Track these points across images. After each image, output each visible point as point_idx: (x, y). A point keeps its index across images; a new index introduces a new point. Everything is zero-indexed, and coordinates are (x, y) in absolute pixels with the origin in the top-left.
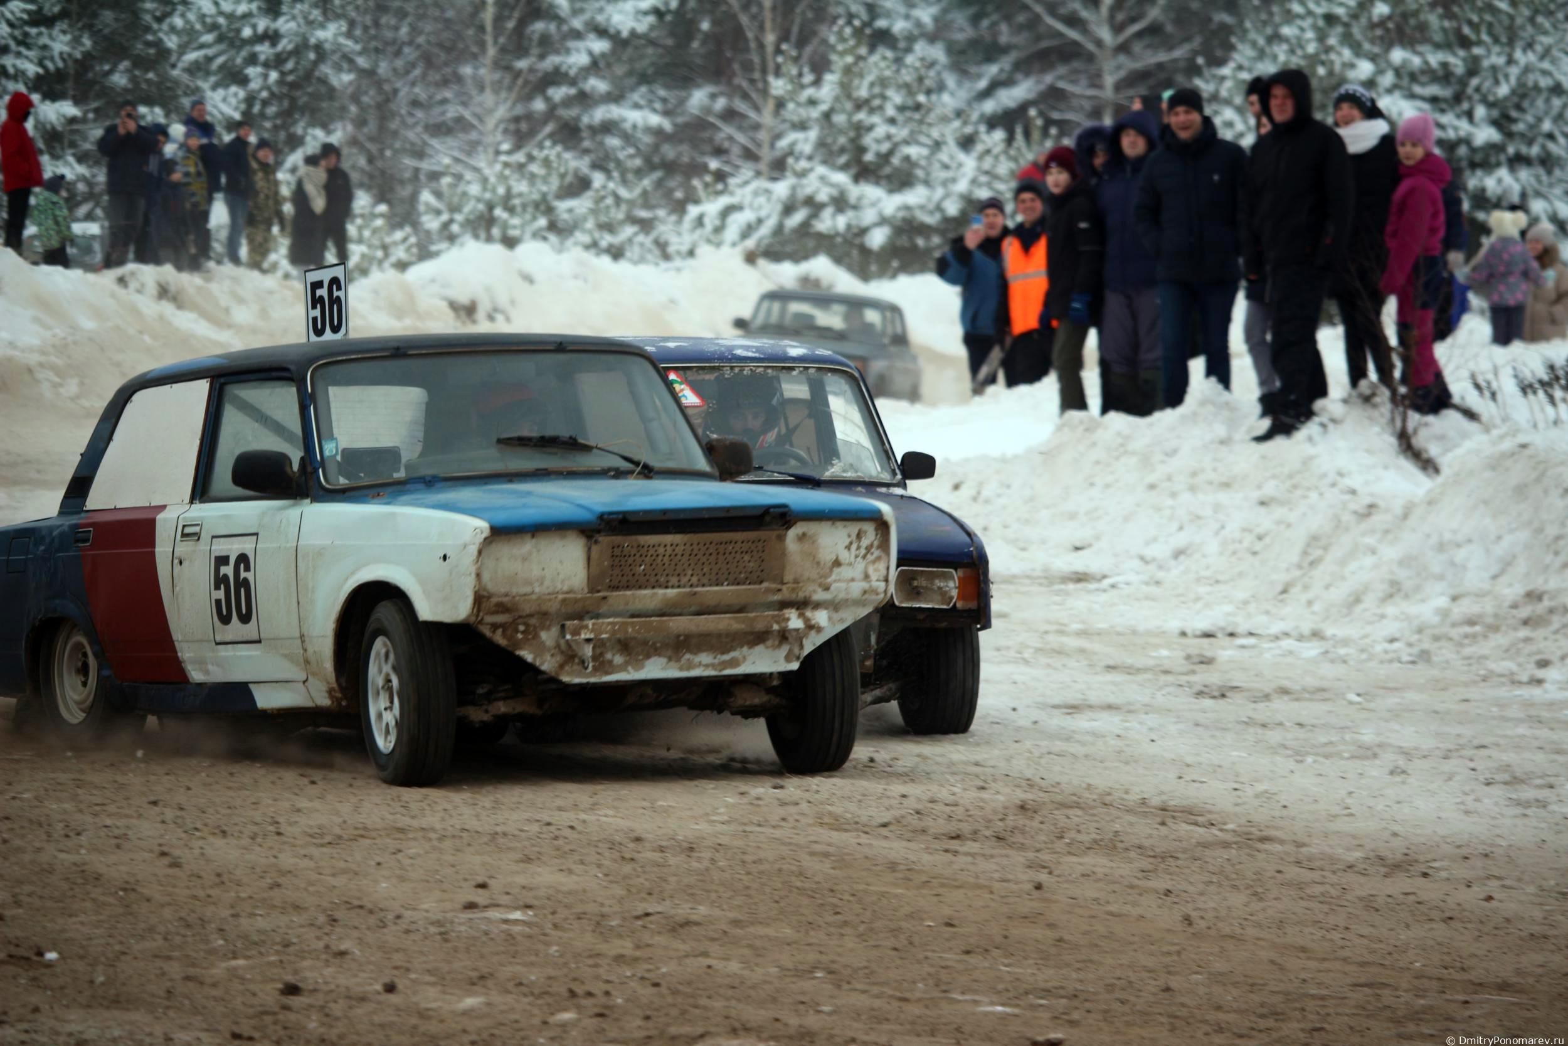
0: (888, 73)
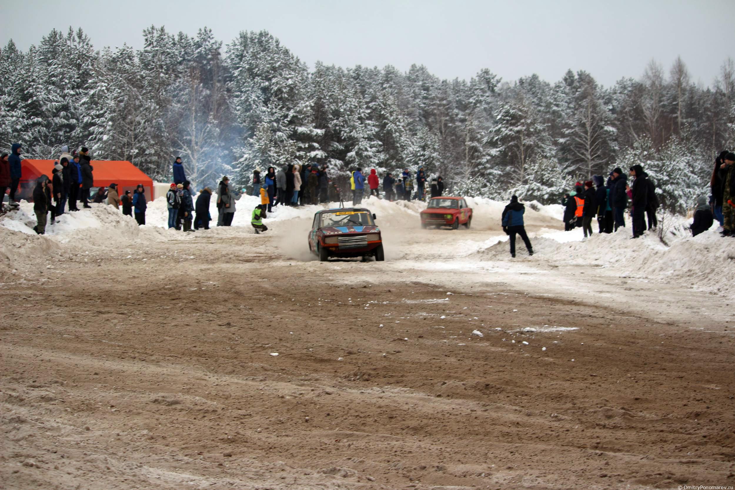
0: (548, 164)
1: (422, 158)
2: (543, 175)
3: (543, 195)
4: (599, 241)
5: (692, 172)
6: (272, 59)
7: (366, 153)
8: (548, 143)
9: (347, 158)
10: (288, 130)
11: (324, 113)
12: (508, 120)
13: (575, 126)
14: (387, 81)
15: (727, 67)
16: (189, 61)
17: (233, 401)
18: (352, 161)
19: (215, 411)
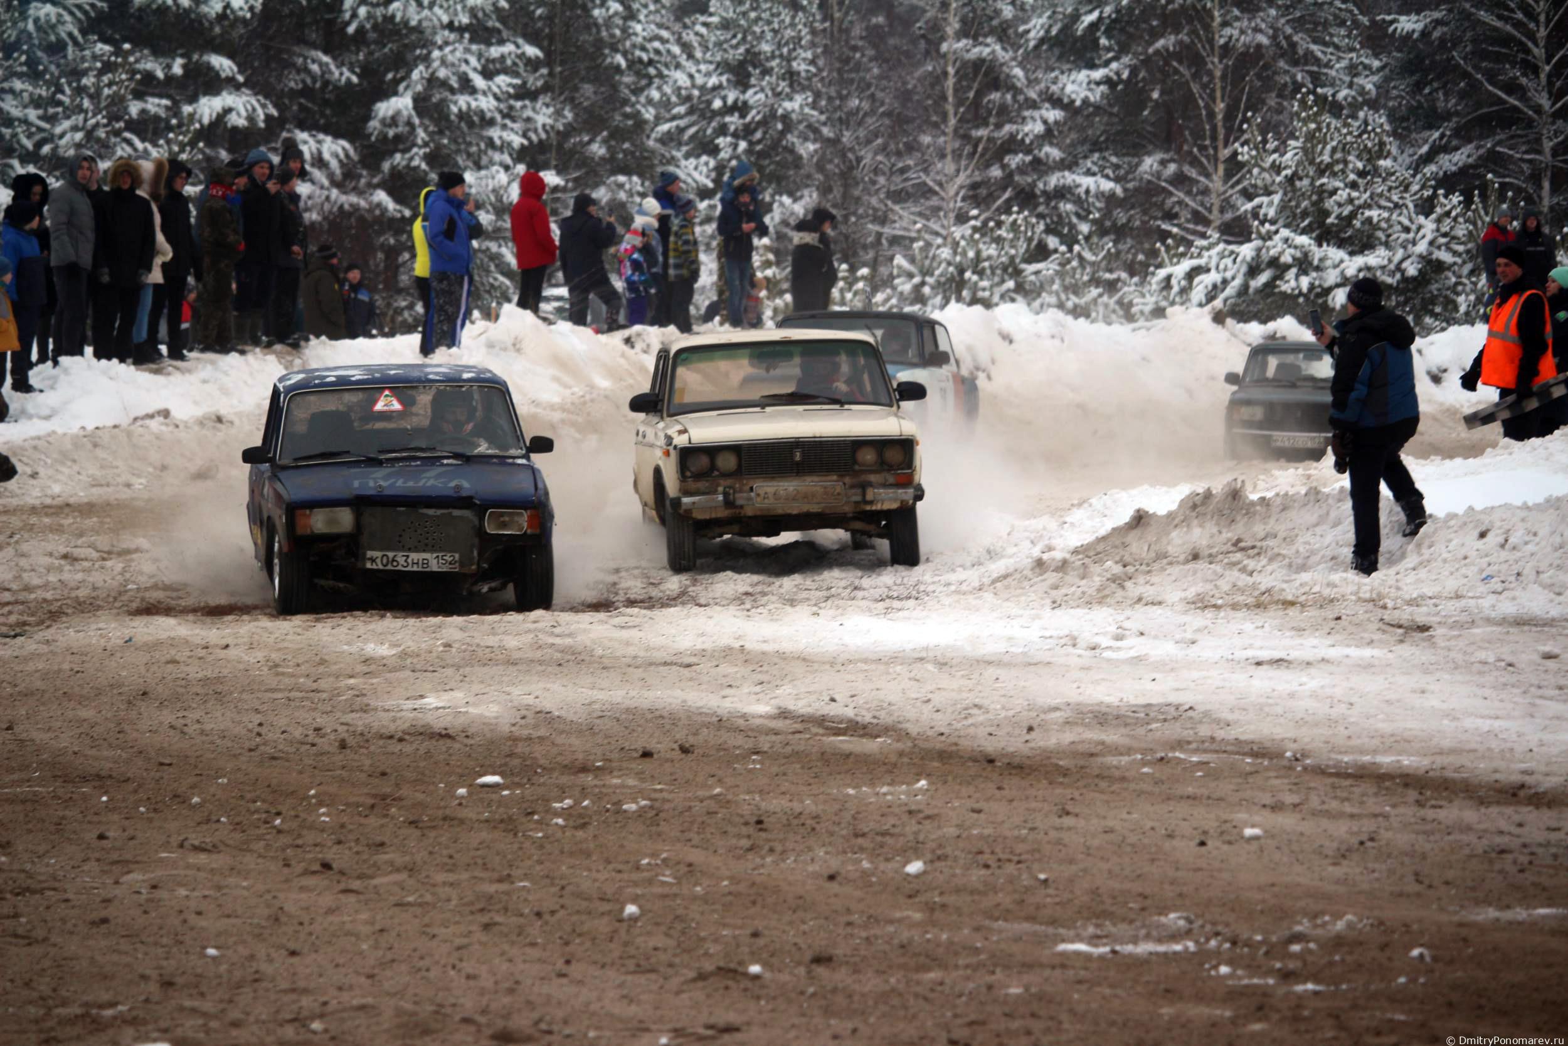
0: (1349, 138)
1: (733, 121)
2: (1323, 193)
3: (1327, 291)
7: (463, 101)
8: (1339, 35)
9: (374, 125)
18: (398, 138)
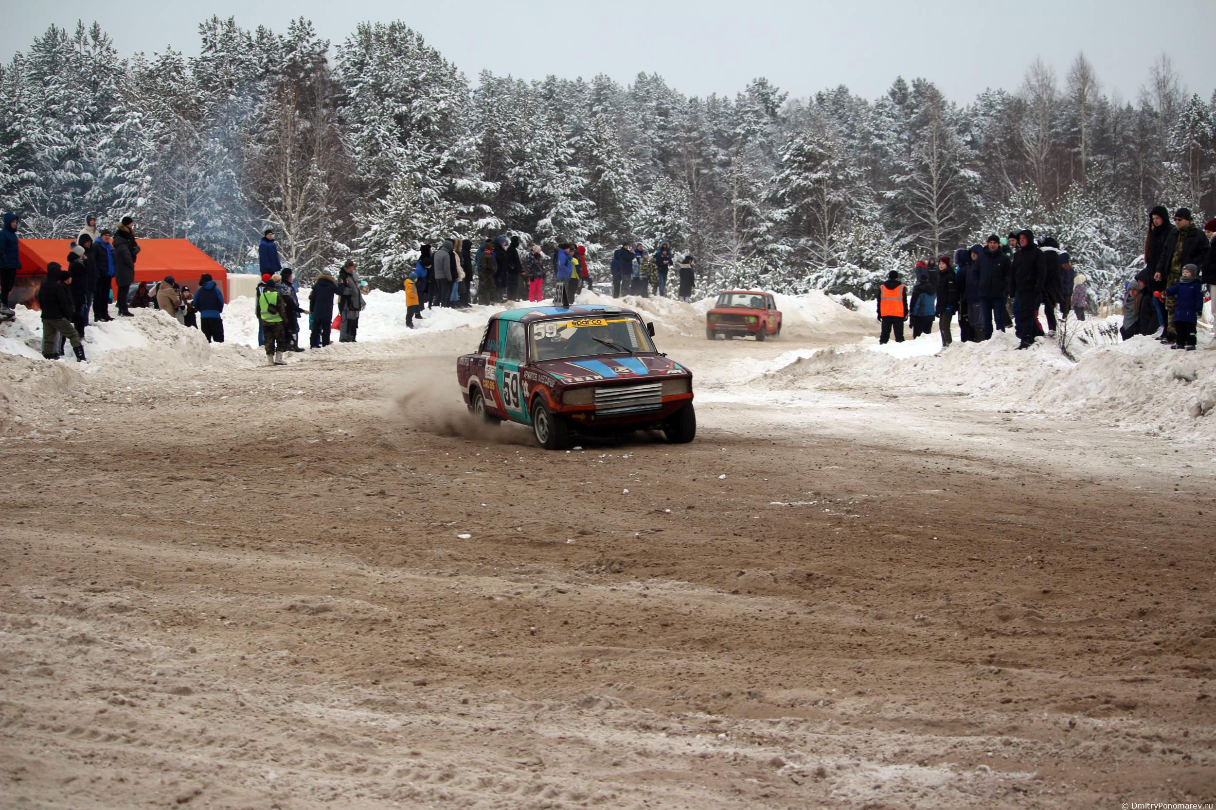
0: (870, 232)
1: (661, 226)
2: (862, 251)
3: (863, 284)
4: (962, 355)
5: (1107, 243)
6: (413, 67)
7: (568, 220)
8: (867, 198)
9: (538, 228)
10: (441, 184)
11: (499, 155)
12: (800, 162)
13: (911, 170)
14: (599, 101)
15: (1161, 69)
16: (276, 73)
17: (413, 605)
18: (546, 233)
19: (387, 621)
